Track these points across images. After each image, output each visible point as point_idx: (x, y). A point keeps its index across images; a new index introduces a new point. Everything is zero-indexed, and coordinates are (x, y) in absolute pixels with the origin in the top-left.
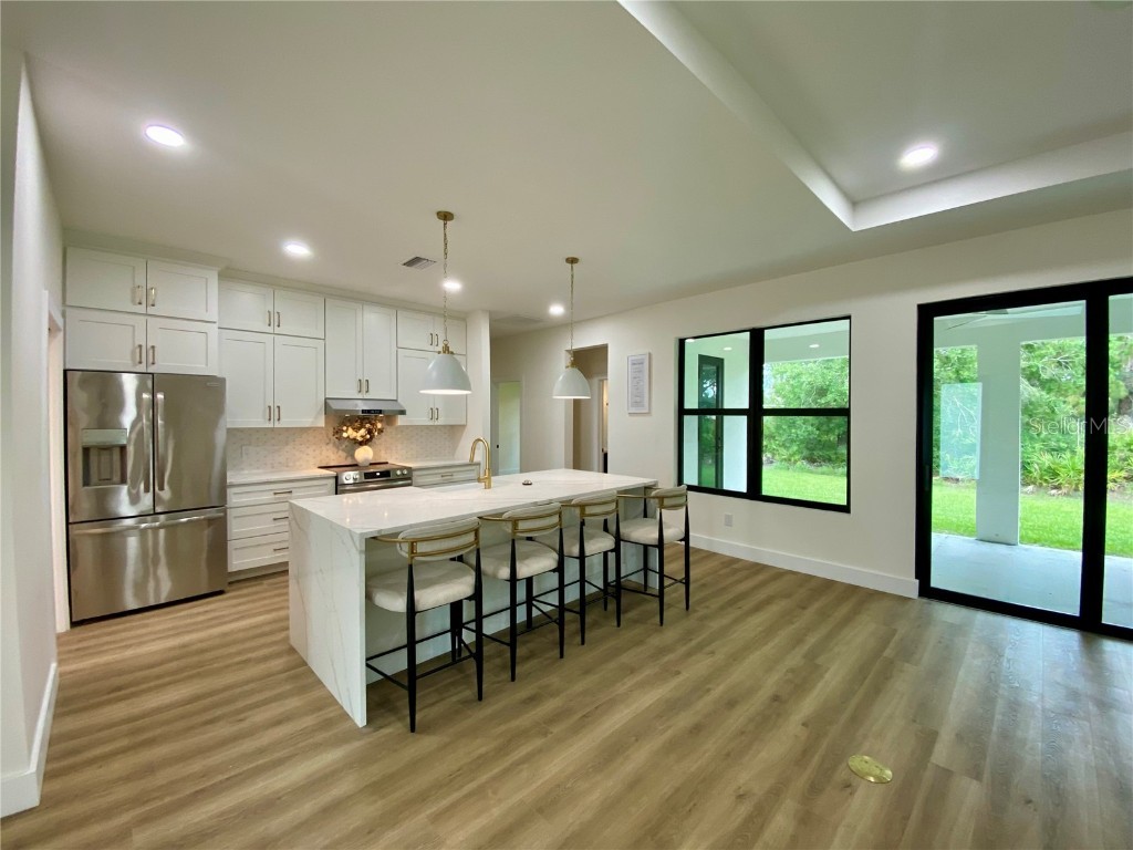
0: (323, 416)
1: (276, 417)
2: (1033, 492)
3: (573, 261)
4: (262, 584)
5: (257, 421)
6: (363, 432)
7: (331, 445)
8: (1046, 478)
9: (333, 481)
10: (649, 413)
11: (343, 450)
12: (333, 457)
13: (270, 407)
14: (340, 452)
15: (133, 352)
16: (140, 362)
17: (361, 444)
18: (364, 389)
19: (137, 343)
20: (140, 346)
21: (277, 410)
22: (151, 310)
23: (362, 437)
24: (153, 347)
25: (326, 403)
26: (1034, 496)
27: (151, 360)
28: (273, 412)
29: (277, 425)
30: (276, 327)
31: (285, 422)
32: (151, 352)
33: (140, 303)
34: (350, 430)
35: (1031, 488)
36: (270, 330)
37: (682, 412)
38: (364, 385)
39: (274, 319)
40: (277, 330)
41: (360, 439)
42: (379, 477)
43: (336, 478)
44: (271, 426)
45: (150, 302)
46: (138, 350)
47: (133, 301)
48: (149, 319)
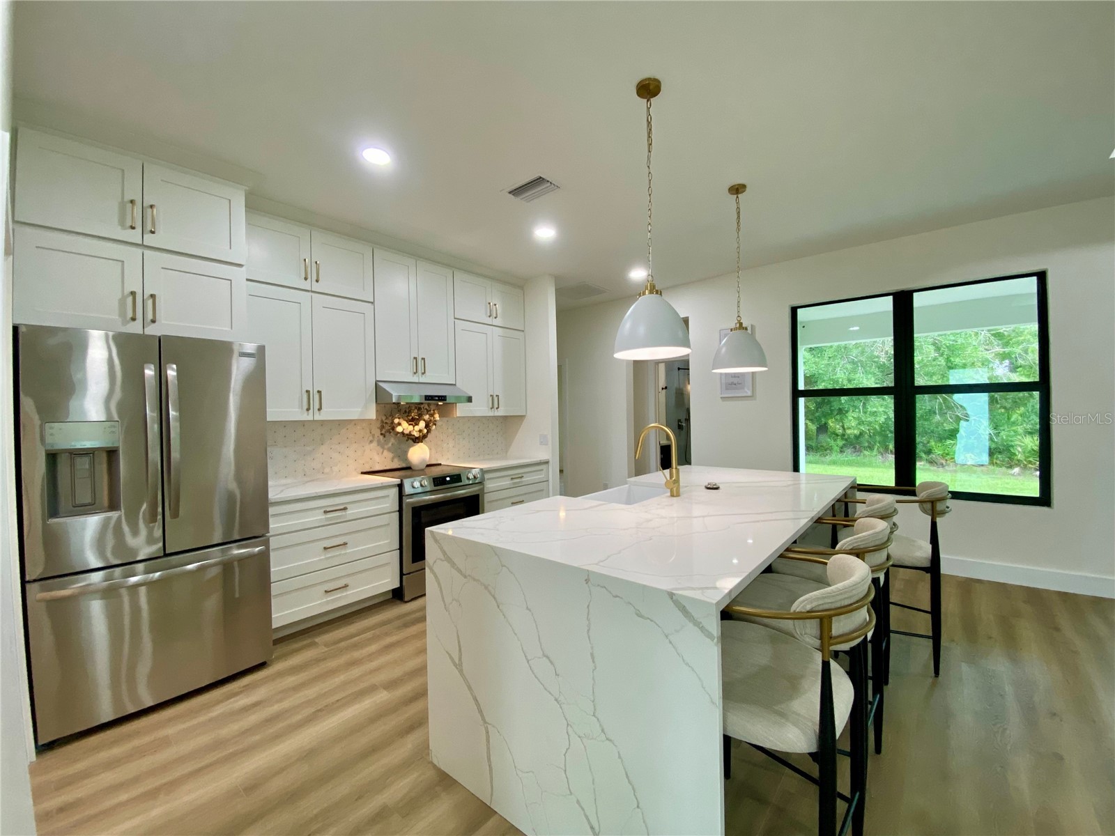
0: (374, 405)
1: (317, 406)
2: (1019, 474)
3: (737, 190)
4: (314, 644)
5: (295, 412)
6: (422, 424)
7: (375, 444)
8: (1031, 459)
9: (396, 490)
10: (752, 397)
11: (389, 450)
12: (377, 458)
13: (308, 392)
14: (386, 453)
15: (122, 302)
16: (134, 319)
17: (416, 440)
18: (420, 370)
19: (128, 289)
20: (133, 294)
21: (317, 396)
22: (149, 240)
23: (420, 431)
24: (153, 296)
25: (376, 384)
26: (1020, 478)
27: (150, 316)
28: (312, 399)
29: (318, 417)
30: (314, 282)
31: (329, 413)
32: (150, 302)
33: (133, 228)
34: (405, 424)
35: (1016, 470)
36: (306, 285)
37: (796, 394)
38: (419, 364)
39: (311, 272)
40: (316, 287)
41: (416, 434)
42: (449, 482)
43: (400, 486)
44: (310, 418)
45: (149, 227)
46: (130, 299)
47: (122, 223)
48: (147, 252)
